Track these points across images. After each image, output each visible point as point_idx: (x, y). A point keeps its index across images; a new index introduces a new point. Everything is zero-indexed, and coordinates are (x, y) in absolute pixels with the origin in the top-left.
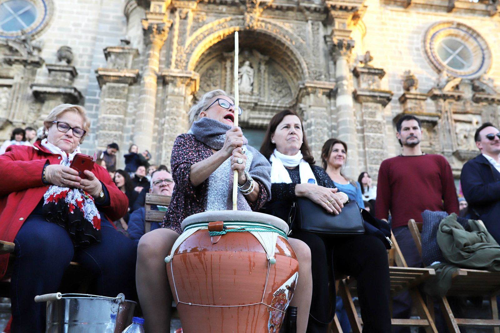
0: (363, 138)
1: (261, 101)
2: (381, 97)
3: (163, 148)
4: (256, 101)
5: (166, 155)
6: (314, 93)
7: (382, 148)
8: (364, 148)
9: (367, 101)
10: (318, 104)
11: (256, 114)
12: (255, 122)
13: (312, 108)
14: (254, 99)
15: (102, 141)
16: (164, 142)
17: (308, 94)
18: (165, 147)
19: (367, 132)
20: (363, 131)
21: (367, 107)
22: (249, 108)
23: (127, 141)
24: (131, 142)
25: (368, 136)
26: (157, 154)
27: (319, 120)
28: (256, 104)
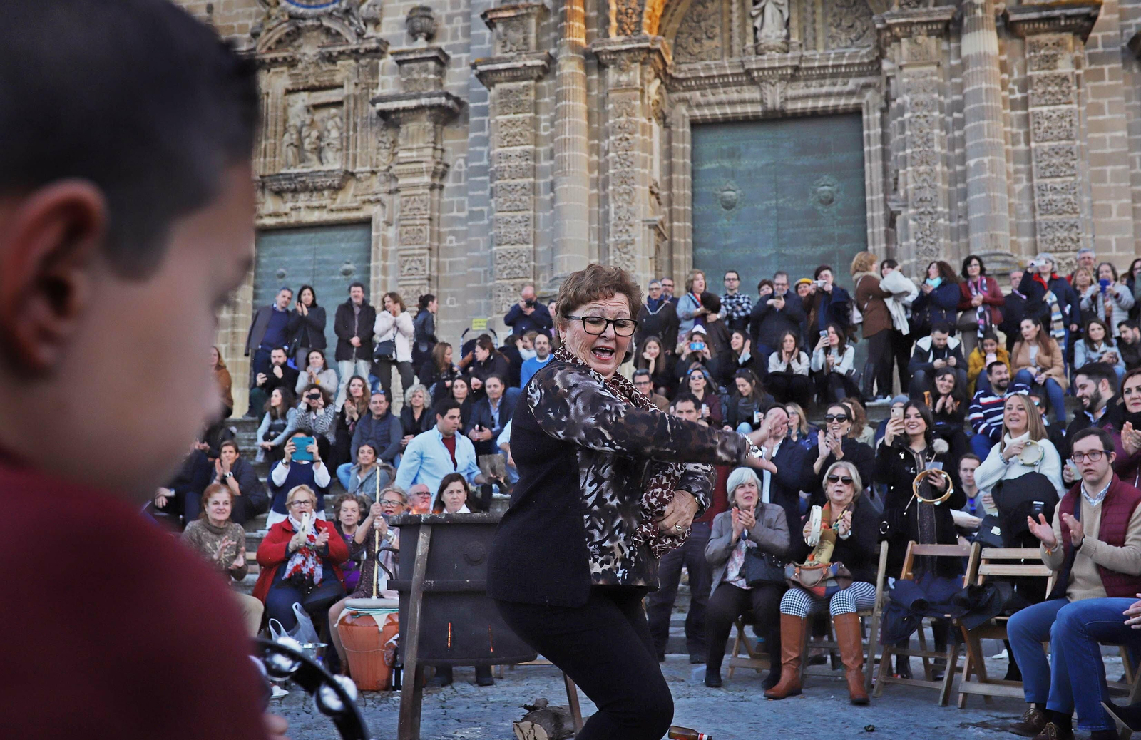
0: (1026, 120)
1: (807, 60)
2: (1067, 17)
3: (611, 199)
4: (796, 63)
5: (616, 213)
6: (909, 35)
7: (1068, 138)
8: (1028, 142)
9: (1037, 32)
10: (919, 59)
11: (799, 89)
12: (799, 106)
13: (905, 70)
14: (791, 59)
15: (501, 200)
16: (611, 188)
17: (897, 39)
18: (614, 198)
19: (1034, 106)
20: (1025, 103)
21: (1035, 47)
22: (782, 78)
23: (546, 193)
24: (552, 194)
25: (1035, 115)
26: (602, 211)
27: (922, 97)
28: (796, 68)
